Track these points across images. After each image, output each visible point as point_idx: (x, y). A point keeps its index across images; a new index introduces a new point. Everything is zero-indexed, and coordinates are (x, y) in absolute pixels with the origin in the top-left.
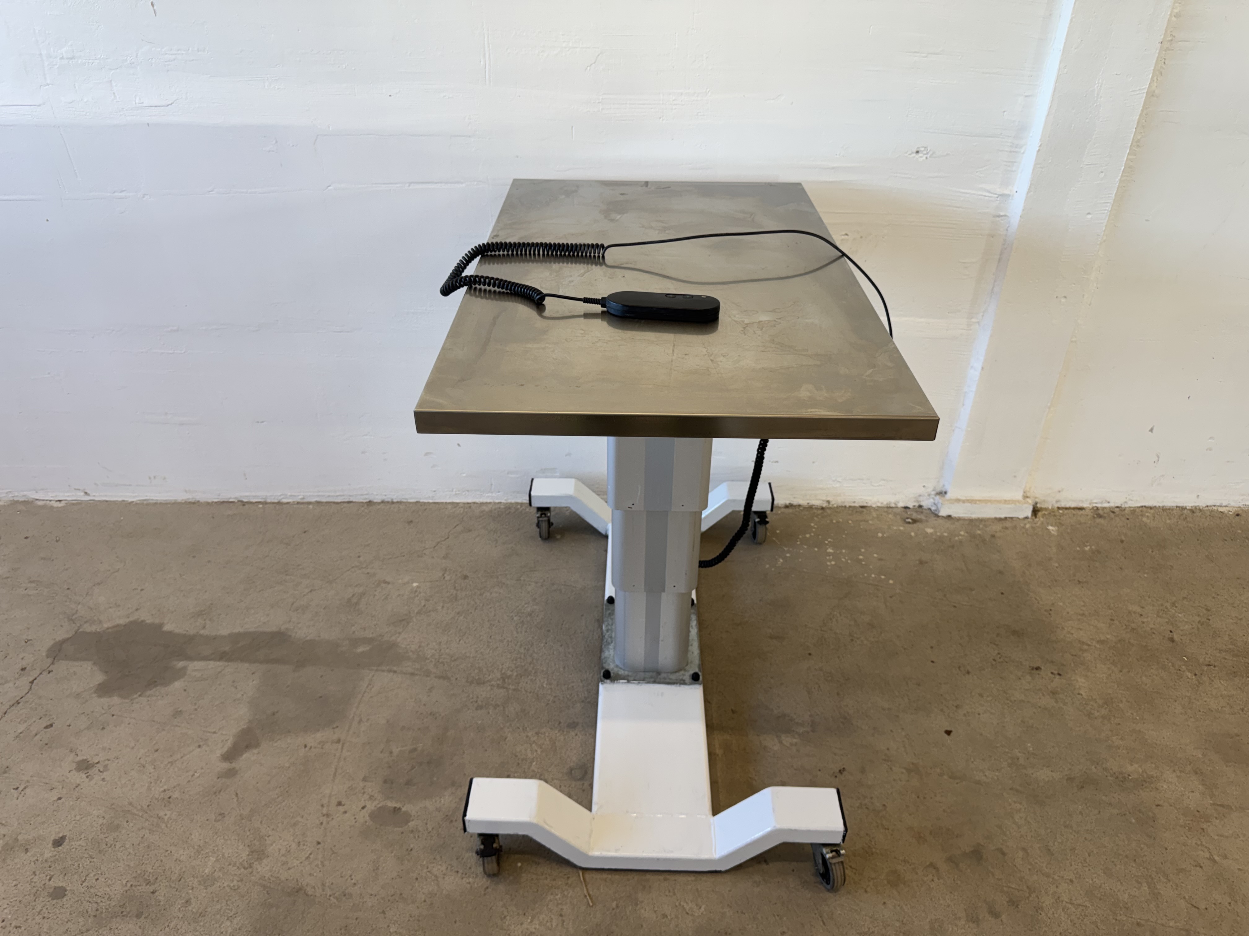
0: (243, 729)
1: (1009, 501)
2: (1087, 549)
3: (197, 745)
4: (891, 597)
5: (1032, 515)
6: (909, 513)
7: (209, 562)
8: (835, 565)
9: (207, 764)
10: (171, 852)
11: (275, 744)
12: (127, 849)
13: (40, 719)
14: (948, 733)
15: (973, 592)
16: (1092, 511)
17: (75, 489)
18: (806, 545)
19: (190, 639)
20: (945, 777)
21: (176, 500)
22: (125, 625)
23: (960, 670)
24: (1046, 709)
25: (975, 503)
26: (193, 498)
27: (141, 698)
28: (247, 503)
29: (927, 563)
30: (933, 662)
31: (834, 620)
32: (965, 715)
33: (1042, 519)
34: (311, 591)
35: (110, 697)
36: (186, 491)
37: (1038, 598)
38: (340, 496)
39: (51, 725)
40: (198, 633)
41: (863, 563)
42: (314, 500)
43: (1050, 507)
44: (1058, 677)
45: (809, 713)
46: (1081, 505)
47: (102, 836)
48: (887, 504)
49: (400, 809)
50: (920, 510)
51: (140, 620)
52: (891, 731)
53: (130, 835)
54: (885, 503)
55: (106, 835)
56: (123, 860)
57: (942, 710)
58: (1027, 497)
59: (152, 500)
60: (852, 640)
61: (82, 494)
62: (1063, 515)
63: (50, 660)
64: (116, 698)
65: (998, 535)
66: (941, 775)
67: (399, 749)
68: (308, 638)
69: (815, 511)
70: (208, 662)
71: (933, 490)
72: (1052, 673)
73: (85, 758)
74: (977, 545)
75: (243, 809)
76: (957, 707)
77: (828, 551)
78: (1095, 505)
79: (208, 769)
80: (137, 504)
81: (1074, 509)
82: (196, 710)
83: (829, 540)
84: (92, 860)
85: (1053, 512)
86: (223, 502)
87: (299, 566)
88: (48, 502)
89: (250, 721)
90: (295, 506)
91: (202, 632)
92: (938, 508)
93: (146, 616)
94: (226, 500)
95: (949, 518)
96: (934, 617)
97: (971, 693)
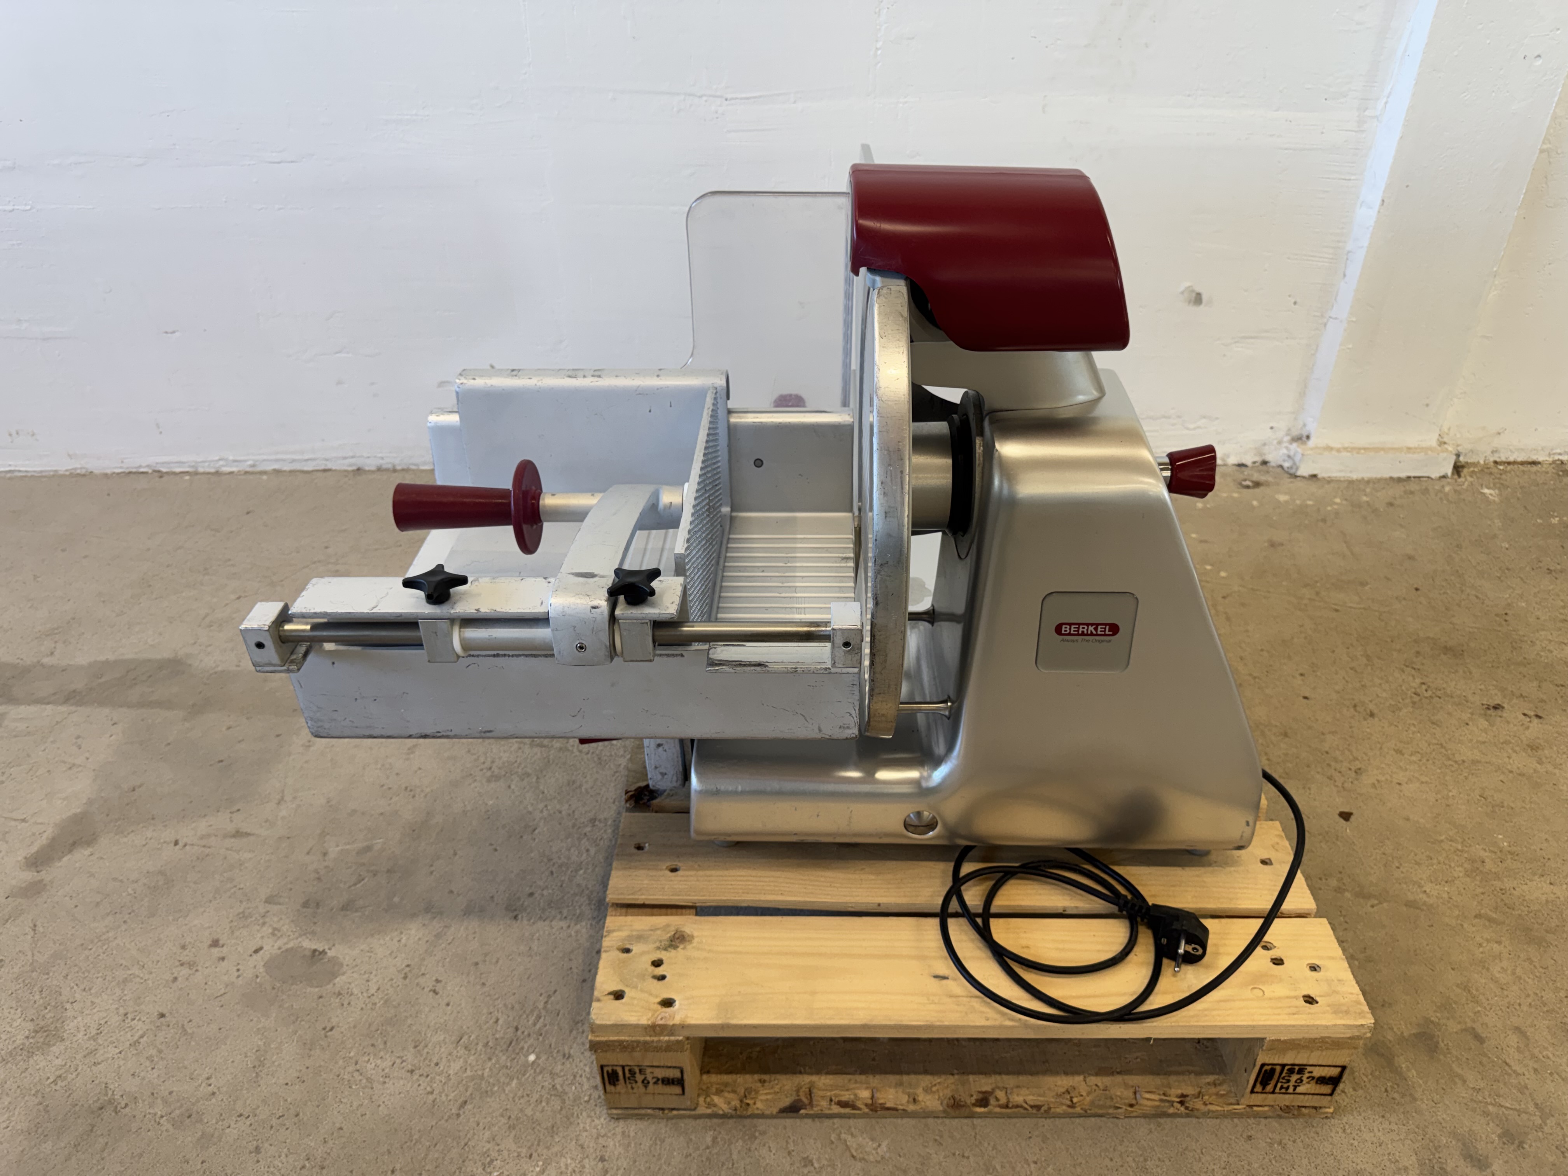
0: (75, 815)
1: (1416, 448)
2: (1555, 521)
4: (1223, 596)
5: (1453, 474)
6: (1244, 471)
7: (85, 557)
11: (125, 840)
14: (1346, 816)
15: (1367, 588)
16: (1553, 465)
19: (24, 671)
20: (1348, 895)
21: (56, 471)
23: (1356, 711)
24: (1522, 775)
25: (1358, 453)
26: (81, 468)
28: (167, 473)
29: (1282, 545)
30: (1305, 698)
32: (1373, 786)
33: (1469, 479)
36: (70, 456)
37: (1480, 596)
38: (311, 460)
40: (39, 662)
42: (270, 467)
43: (1482, 462)
44: (1536, 721)
46: (1534, 458)
49: (323, 952)
50: (1264, 467)
57: (1330, 778)
58: (1445, 443)
59: (20, 471)
62: (1504, 472)
65: (1398, 502)
67: (339, 848)
68: (220, 669)
70: (43, 706)
71: (1287, 435)
72: (1525, 715)
74: (1365, 518)
75: (40, 952)
76: (1358, 772)
78: (1556, 457)
81: (1523, 463)
85: (1488, 468)
86: (130, 473)
87: (229, 560)
89: (90, 802)
90: (240, 477)
91: (46, 660)
92: (1294, 463)
94: (134, 470)
95: (1314, 479)
96: (1301, 626)
97: (1381, 748)
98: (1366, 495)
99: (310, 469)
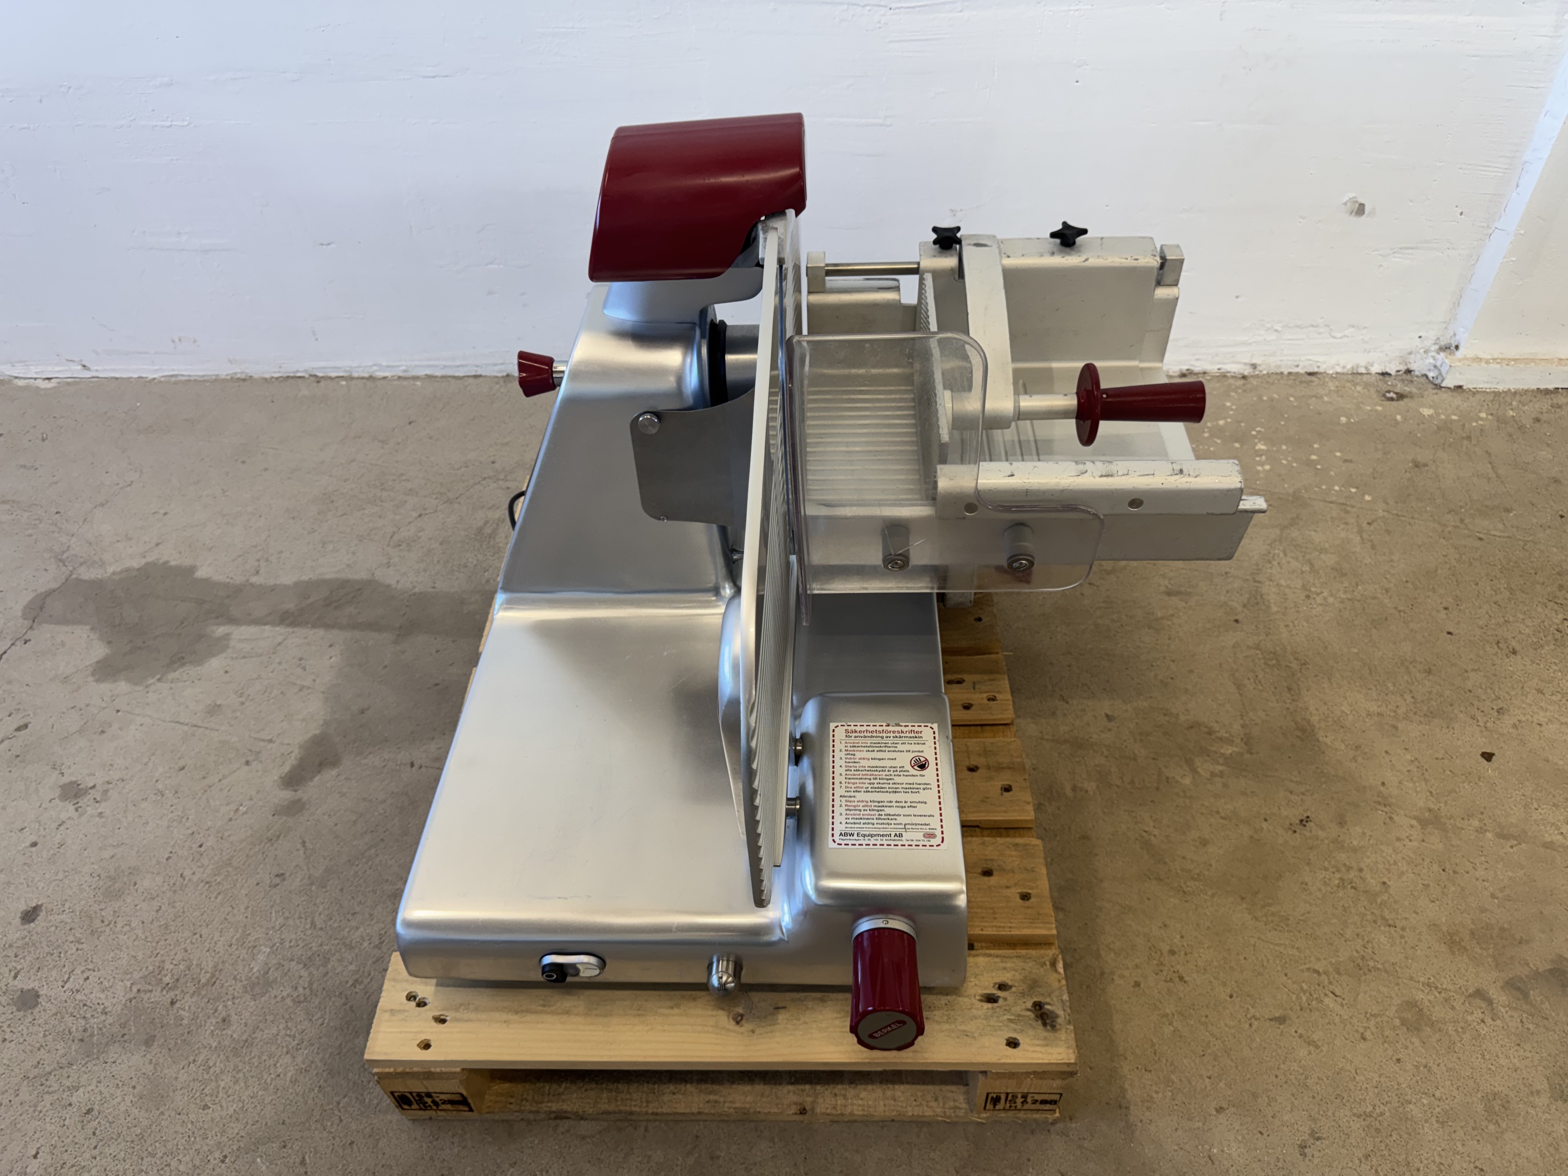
0: (315, 736)
3: (243, 760)
4: (1369, 524)
6: (1390, 383)
7: (266, 470)
8: (1271, 470)
9: (258, 792)
10: (201, 936)
11: (364, 761)
12: (133, 929)
13: (10, 715)
14: (1488, 756)
15: (1511, 514)
17: (68, 360)
18: (1219, 438)
19: (237, 591)
20: (1489, 835)
21: (217, 375)
22: (138, 570)
23: (1499, 647)
25: (1507, 364)
26: (241, 373)
27: (159, 684)
28: (324, 378)
29: (1426, 465)
30: (1449, 633)
31: (1275, 563)
32: (1515, 726)
34: (420, 516)
35: (115, 681)
36: (230, 361)
38: (462, 366)
39: (26, 726)
40: (248, 580)
41: (1319, 467)
42: (422, 372)
45: (1242, 722)
47: (96, 907)
48: (1353, 368)
50: (1408, 377)
51: (161, 561)
52: (1387, 752)
53: (138, 907)
54: (1349, 367)
55: (103, 906)
56: (128, 948)
57: (1473, 718)
59: (183, 375)
60: (1308, 597)
61: (80, 367)
63: (27, 623)
64: (123, 683)
65: (1545, 417)
66: (1481, 831)
68: (417, 590)
69: (1231, 381)
70: (263, 627)
71: (1435, 344)
73: (74, 779)
74: (1510, 435)
75: (314, 867)
76: (1500, 711)
77: (1257, 448)
79: (260, 800)
80: (160, 382)
82: (243, 703)
83: (1258, 429)
84: (80, 947)
86: (288, 377)
87: (402, 474)
88: (32, 381)
89: (326, 723)
90: (395, 383)
91: (254, 580)
92: (1440, 374)
93: (171, 555)
94: (292, 375)
95: (1460, 390)
96: (1445, 556)
97: (1523, 688)
98: (1512, 409)
99: (461, 374)
